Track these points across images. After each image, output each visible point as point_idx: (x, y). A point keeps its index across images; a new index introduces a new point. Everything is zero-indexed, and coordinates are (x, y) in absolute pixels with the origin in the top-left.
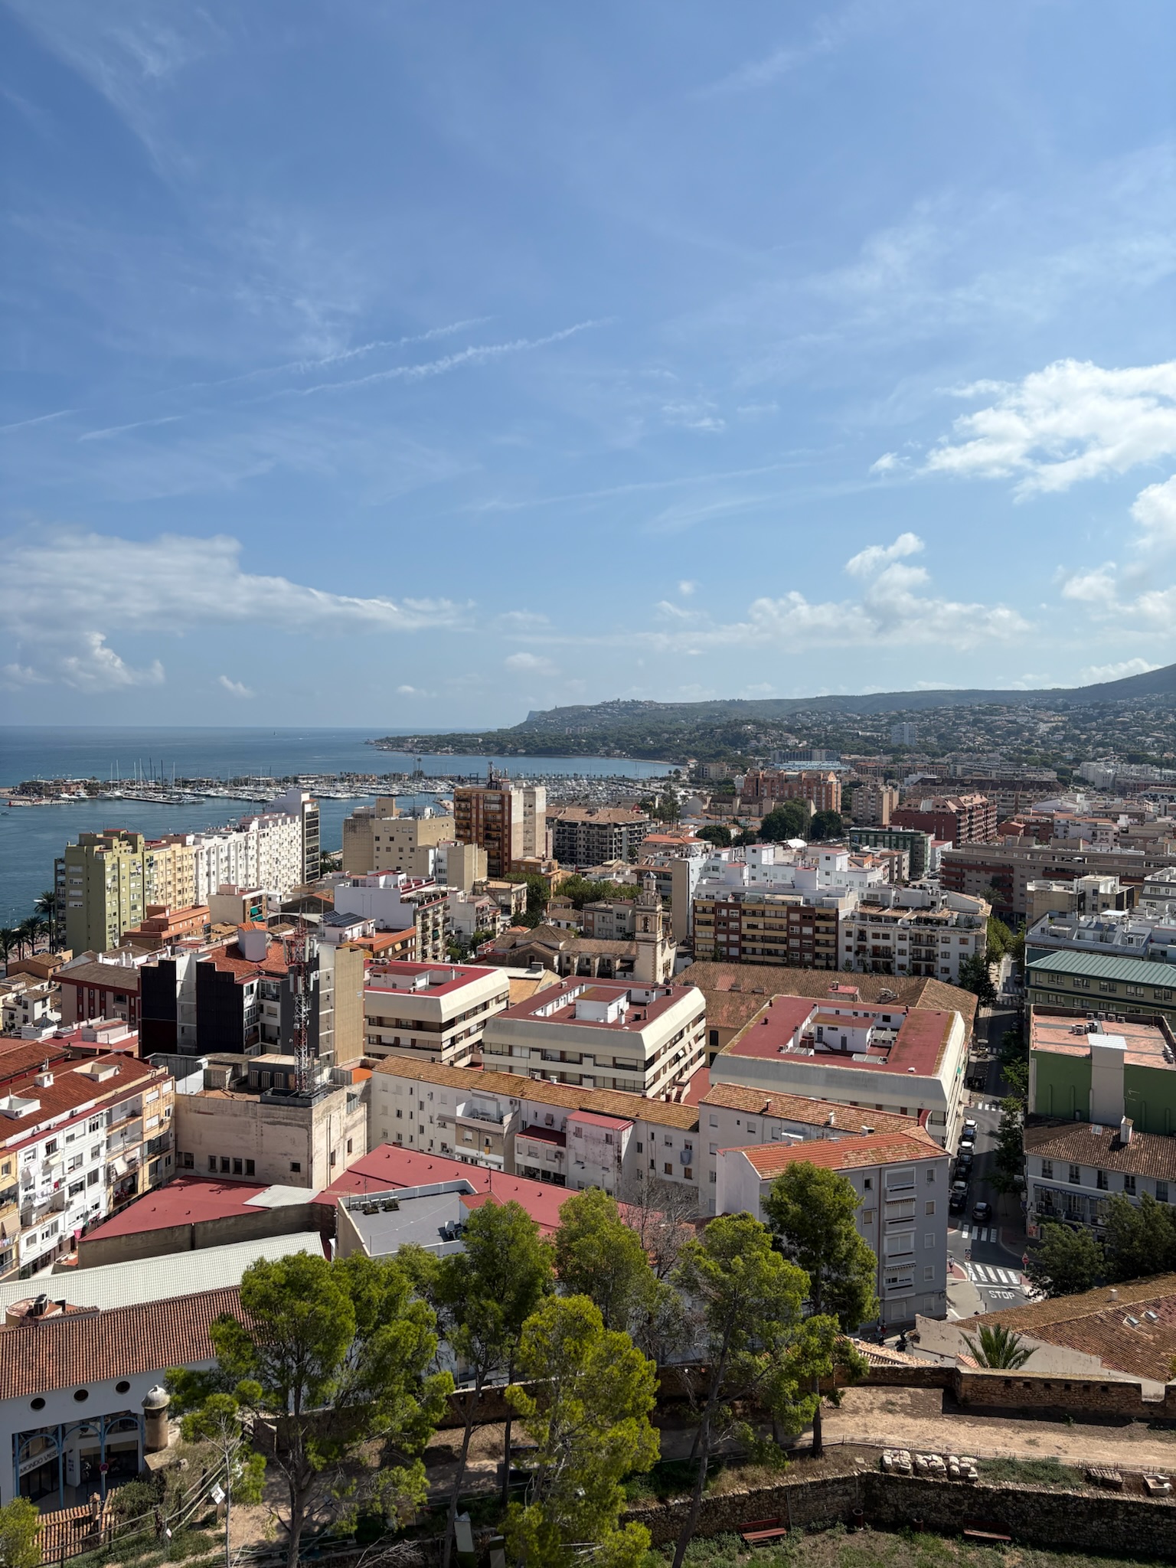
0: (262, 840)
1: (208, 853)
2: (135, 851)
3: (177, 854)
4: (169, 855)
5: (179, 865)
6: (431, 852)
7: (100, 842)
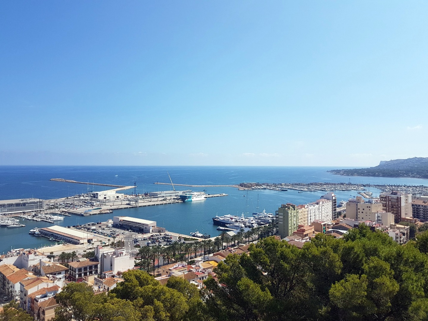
0: (323, 207)
1: (310, 210)
2: (294, 210)
3: (304, 211)
4: (302, 211)
5: (304, 214)
6: (376, 214)
7: (287, 207)
